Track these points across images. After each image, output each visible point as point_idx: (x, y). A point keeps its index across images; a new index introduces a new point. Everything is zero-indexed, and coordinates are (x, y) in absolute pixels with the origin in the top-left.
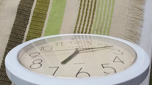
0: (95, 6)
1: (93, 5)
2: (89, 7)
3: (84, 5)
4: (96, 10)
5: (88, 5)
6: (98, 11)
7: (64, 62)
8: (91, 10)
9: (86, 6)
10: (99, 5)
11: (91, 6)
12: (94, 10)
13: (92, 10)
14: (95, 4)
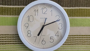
0: (71, 44)
1: (71, 43)
5: (70, 40)
6: (68, 47)
7: (38, 35)
10: (72, 46)
11: (70, 42)
12: (68, 44)
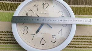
2: (77, 43)
3: (78, 39)
4: (76, 48)
8: (75, 44)
9: (77, 40)
11: (78, 44)
12: (76, 47)
13: (75, 46)
14: (80, 47)
